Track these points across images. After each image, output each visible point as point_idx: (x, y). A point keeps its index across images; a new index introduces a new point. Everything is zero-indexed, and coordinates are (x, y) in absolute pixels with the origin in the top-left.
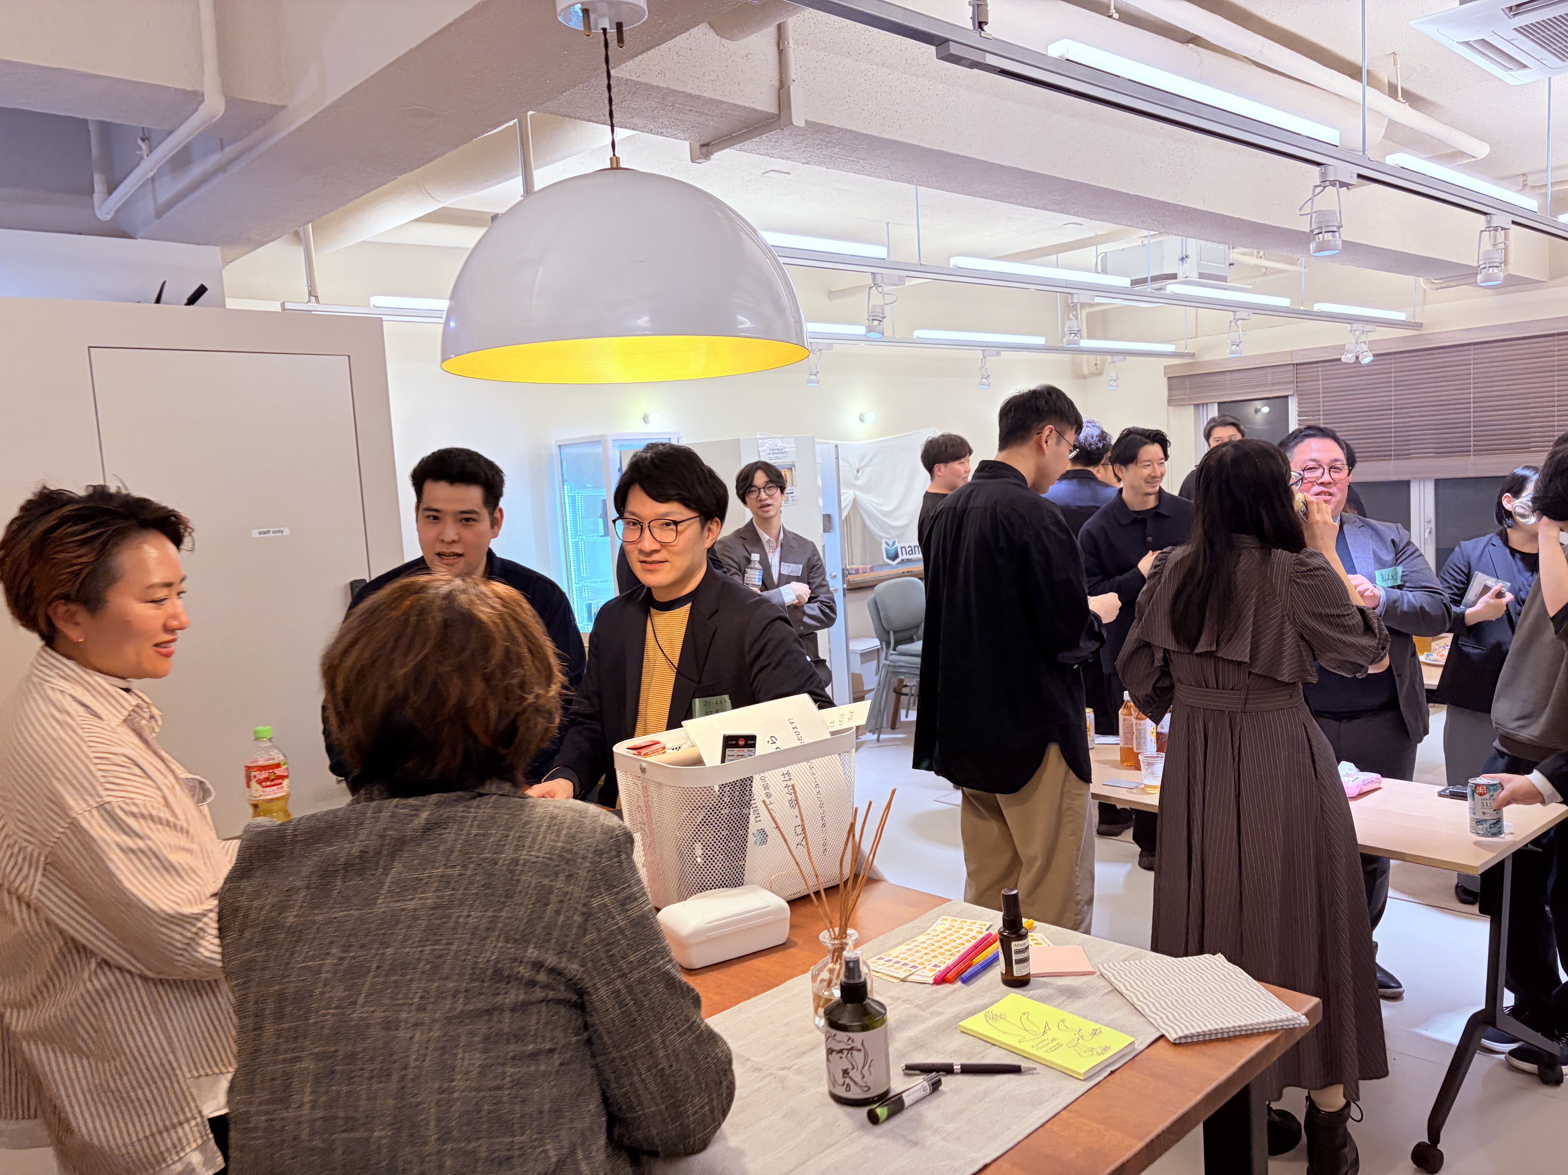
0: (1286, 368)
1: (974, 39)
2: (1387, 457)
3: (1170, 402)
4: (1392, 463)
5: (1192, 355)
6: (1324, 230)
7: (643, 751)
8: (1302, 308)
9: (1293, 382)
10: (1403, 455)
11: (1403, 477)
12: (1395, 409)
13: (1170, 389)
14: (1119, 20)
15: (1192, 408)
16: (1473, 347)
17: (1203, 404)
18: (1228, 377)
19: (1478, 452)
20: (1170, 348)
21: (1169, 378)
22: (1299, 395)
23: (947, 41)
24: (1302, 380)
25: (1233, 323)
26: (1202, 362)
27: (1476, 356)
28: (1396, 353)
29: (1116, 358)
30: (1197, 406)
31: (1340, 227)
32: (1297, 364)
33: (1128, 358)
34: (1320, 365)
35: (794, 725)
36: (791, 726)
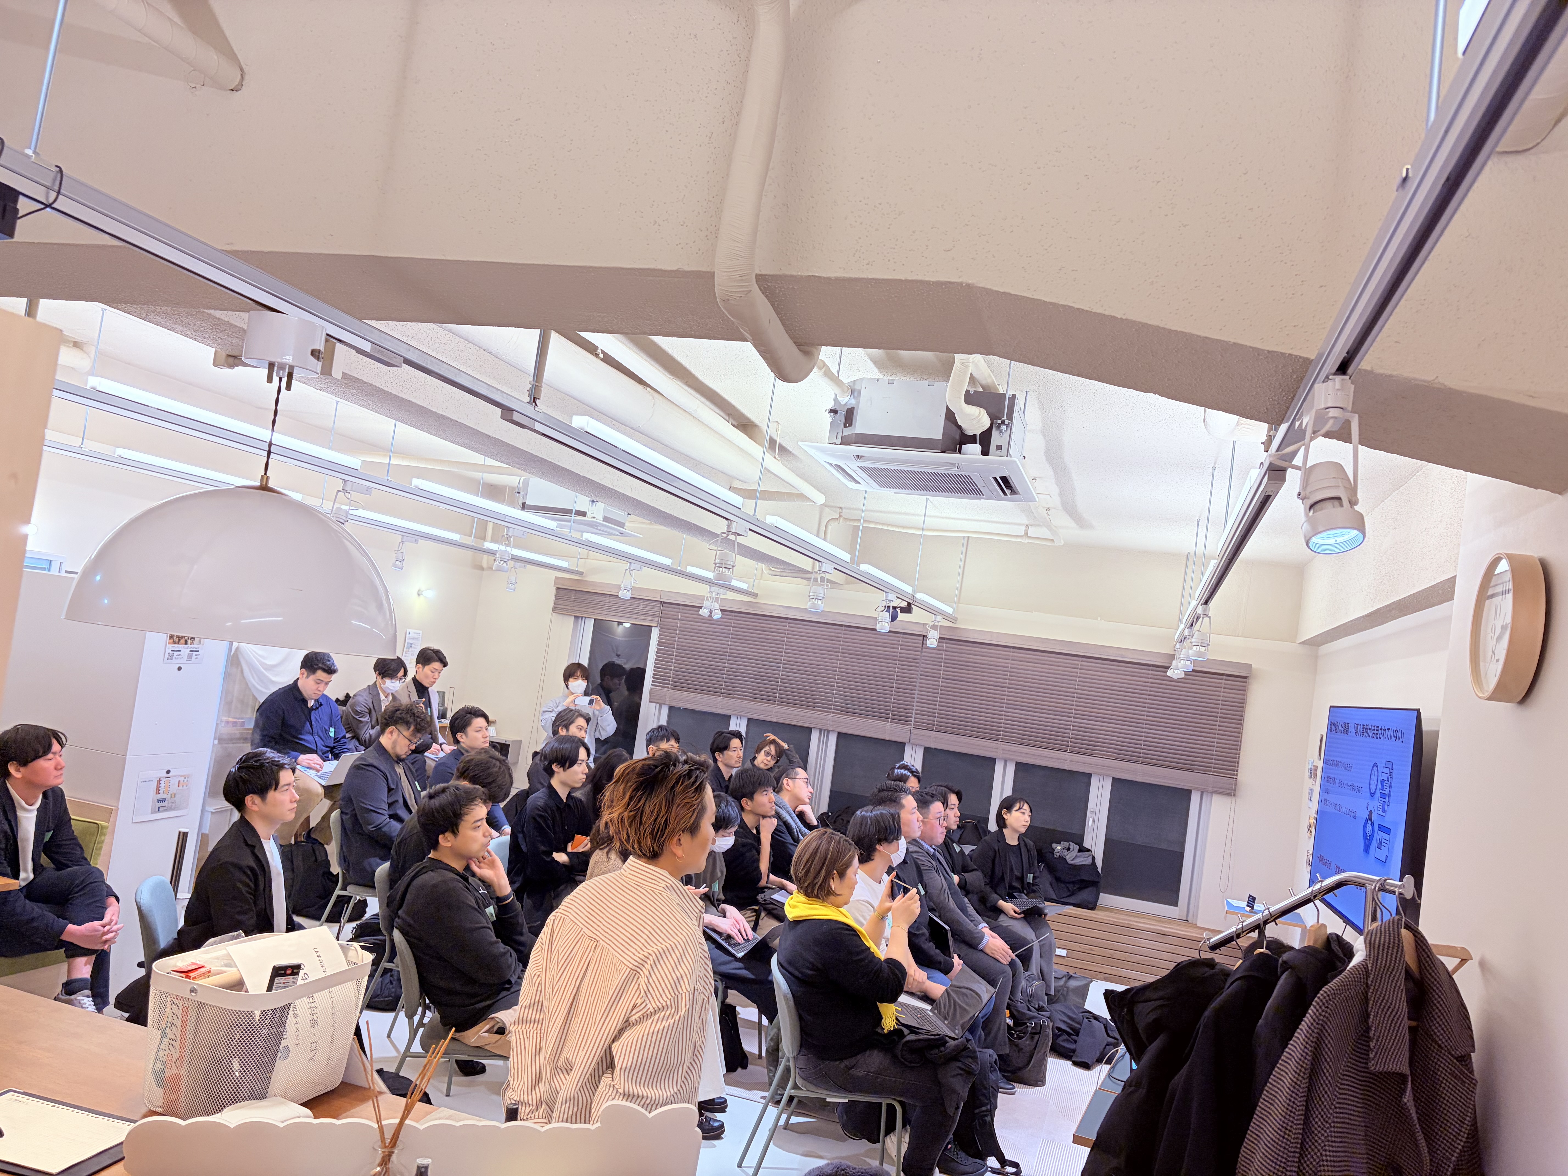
0: (654, 604)
1: (529, 410)
2: (717, 693)
3: (555, 609)
4: (721, 699)
5: (581, 574)
6: (723, 566)
7: (192, 975)
8: (679, 568)
9: (658, 616)
10: (729, 695)
11: (726, 712)
12: (729, 656)
13: (557, 598)
14: (602, 360)
15: (572, 620)
16: (788, 621)
17: (582, 617)
18: (607, 599)
19: (782, 703)
20: (564, 564)
21: (558, 589)
22: (661, 628)
23: (512, 410)
24: (666, 616)
25: (628, 572)
26: (587, 581)
27: (790, 628)
28: (736, 612)
29: (518, 564)
30: (577, 617)
31: (733, 566)
32: (664, 602)
33: (528, 566)
34: (680, 607)
35: (318, 954)
36: (316, 955)
